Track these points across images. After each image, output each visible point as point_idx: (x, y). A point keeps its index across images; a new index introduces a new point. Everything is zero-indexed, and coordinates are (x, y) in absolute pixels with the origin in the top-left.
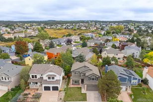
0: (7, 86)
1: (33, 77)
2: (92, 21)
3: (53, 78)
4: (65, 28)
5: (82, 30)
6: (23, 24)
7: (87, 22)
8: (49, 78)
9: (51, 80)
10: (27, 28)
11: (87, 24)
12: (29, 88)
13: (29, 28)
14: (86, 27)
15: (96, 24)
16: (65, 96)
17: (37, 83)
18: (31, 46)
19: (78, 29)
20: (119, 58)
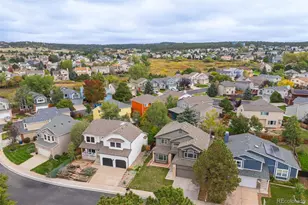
0: (49, 150)
1: (88, 141)
2: (248, 44)
3: (119, 145)
4: (189, 58)
5: (222, 61)
6: (114, 50)
7: (238, 45)
8: (112, 144)
9: (115, 148)
10: (119, 57)
11: (235, 50)
12: (81, 158)
13: (123, 57)
14: (233, 55)
15: (256, 50)
16: (133, 180)
17: (94, 151)
18: (111, 89)
19: (215, 59)
20: (272, 123)
